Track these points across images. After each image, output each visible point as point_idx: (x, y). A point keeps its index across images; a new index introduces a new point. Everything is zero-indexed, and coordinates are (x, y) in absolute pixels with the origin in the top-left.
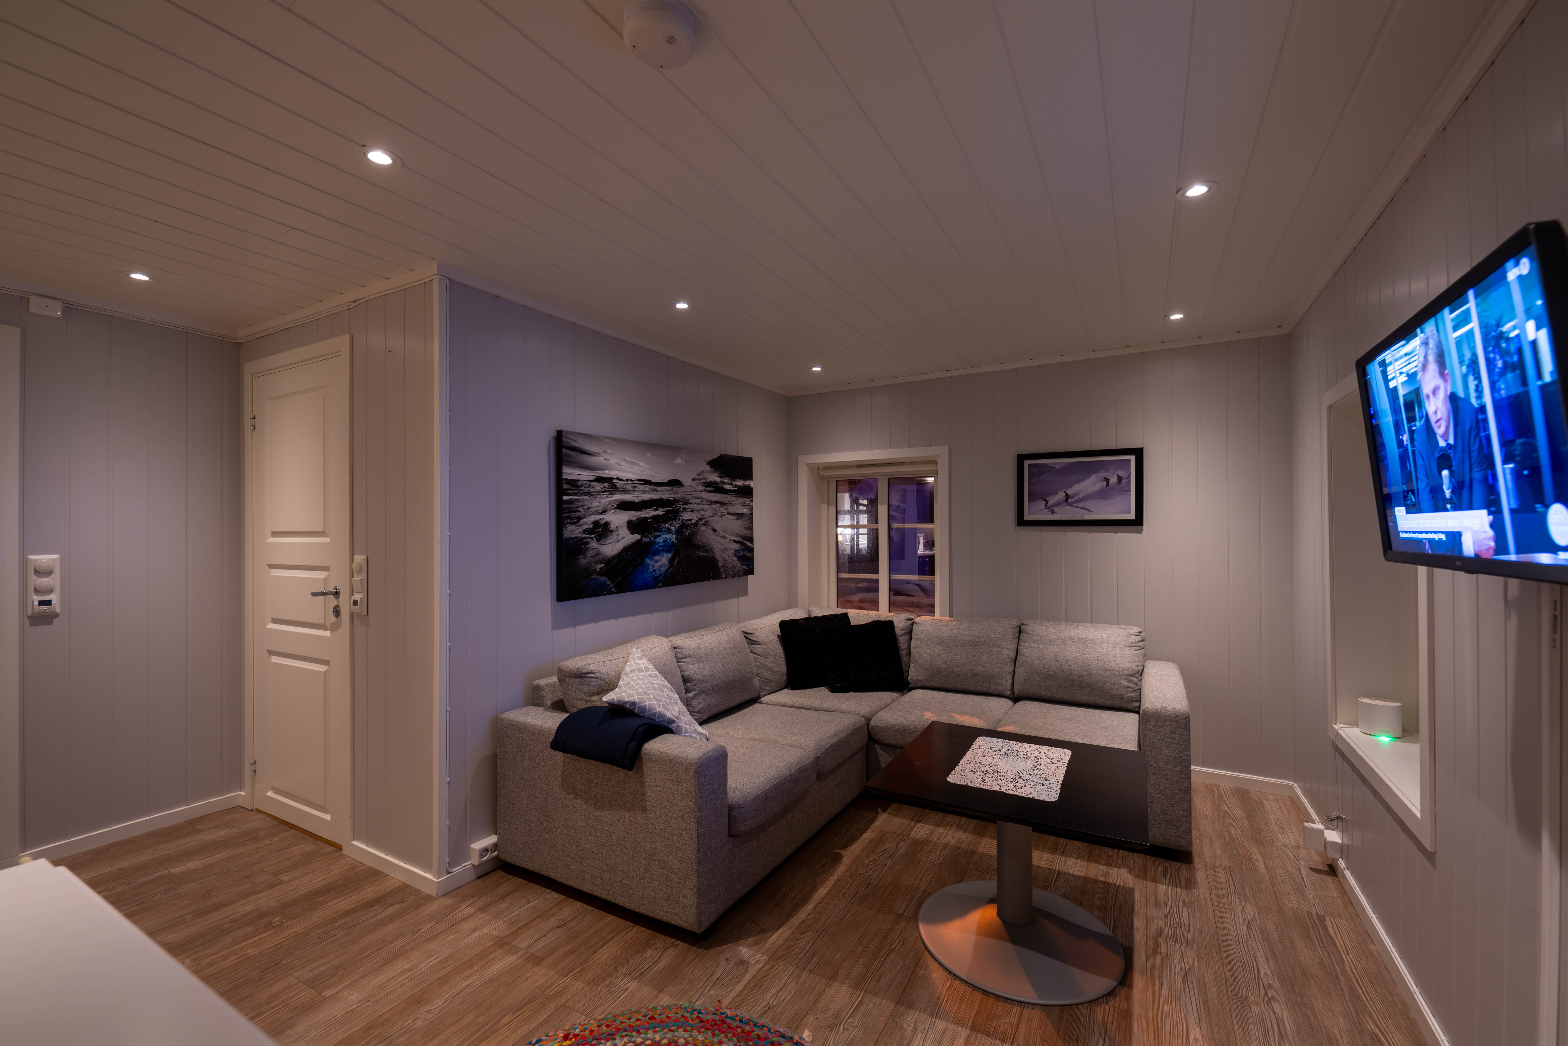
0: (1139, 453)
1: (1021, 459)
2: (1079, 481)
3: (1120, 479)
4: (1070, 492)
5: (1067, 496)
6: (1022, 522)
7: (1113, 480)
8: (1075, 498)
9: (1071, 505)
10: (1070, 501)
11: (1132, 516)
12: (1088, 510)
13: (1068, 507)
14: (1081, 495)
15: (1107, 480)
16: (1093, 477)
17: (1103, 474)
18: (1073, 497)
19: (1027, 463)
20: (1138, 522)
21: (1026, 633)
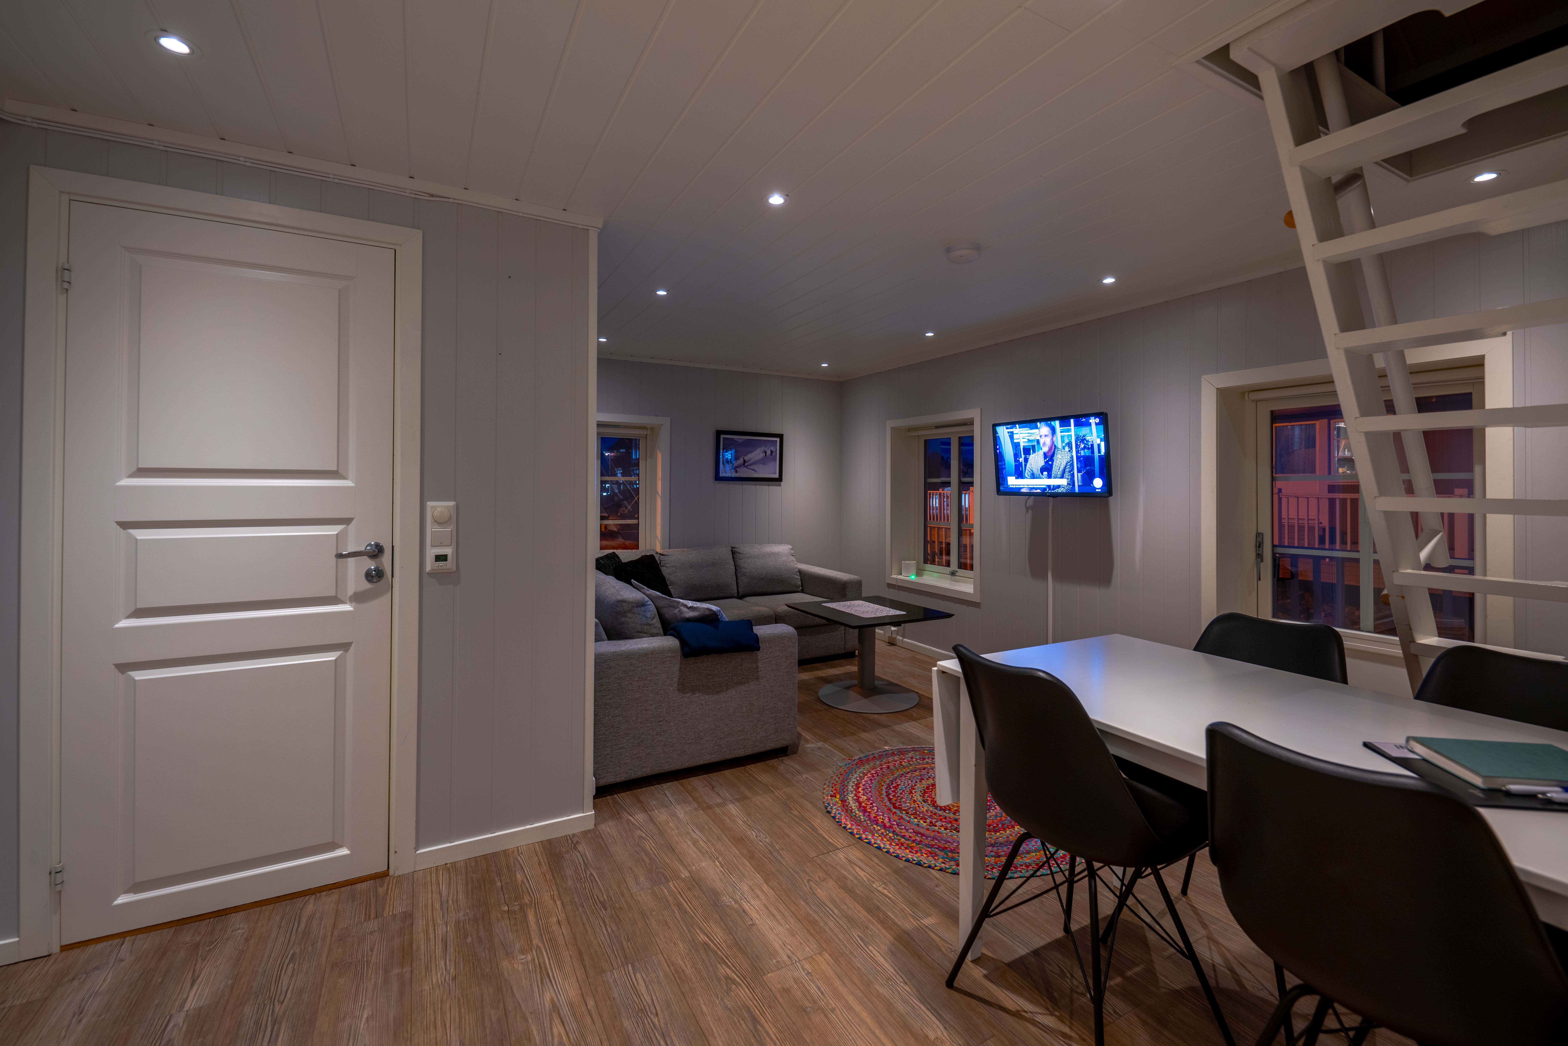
0: (781, 437)
1: (719, 433)
2: (751, 452)
3: (772, 452)
4: (746, 458)
5: (745, 461)
6: (718, 478)
7: (769, 452)
8: (749, 463)
9: (746, 467)
10: (746, 464)
11: (777, 476)
12: (756, 471)
13: (745, 468)
14: (751, 461)
15: (766, 452)
16: (759, 449)
17: (763, 448)
18: (748, 462)
19: (722, 436)
20: (780, 479)
21: (740, 553)
